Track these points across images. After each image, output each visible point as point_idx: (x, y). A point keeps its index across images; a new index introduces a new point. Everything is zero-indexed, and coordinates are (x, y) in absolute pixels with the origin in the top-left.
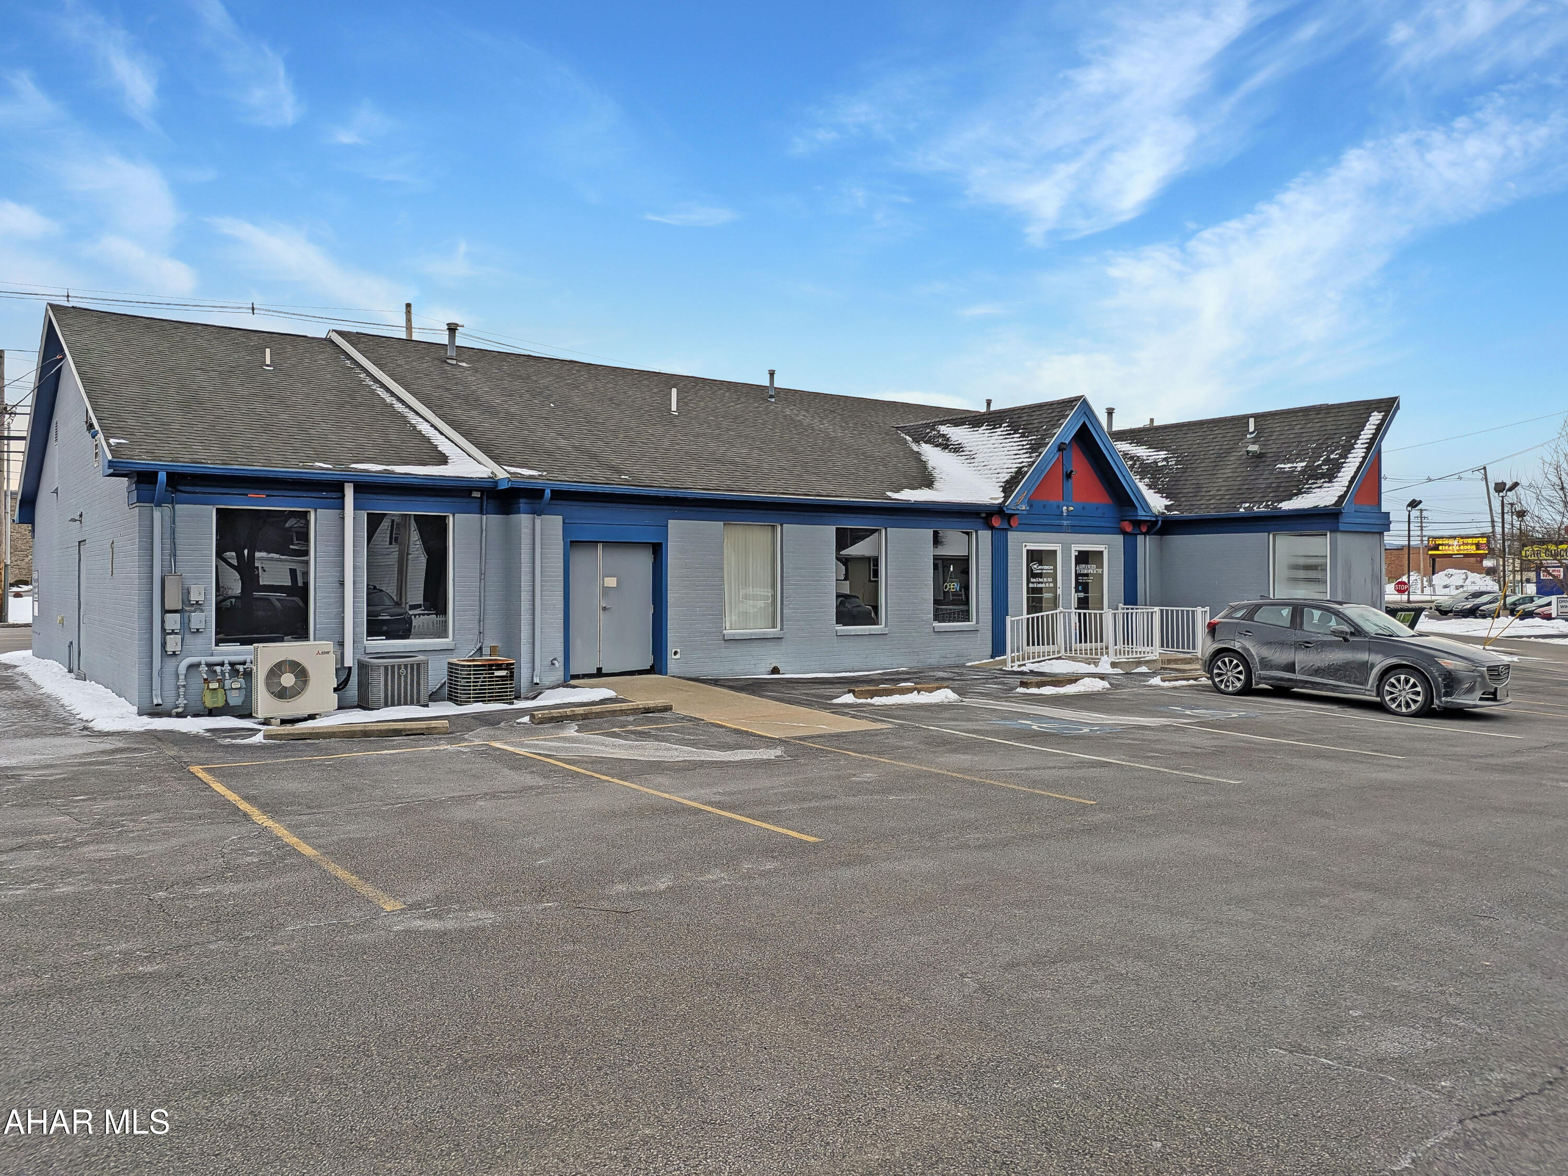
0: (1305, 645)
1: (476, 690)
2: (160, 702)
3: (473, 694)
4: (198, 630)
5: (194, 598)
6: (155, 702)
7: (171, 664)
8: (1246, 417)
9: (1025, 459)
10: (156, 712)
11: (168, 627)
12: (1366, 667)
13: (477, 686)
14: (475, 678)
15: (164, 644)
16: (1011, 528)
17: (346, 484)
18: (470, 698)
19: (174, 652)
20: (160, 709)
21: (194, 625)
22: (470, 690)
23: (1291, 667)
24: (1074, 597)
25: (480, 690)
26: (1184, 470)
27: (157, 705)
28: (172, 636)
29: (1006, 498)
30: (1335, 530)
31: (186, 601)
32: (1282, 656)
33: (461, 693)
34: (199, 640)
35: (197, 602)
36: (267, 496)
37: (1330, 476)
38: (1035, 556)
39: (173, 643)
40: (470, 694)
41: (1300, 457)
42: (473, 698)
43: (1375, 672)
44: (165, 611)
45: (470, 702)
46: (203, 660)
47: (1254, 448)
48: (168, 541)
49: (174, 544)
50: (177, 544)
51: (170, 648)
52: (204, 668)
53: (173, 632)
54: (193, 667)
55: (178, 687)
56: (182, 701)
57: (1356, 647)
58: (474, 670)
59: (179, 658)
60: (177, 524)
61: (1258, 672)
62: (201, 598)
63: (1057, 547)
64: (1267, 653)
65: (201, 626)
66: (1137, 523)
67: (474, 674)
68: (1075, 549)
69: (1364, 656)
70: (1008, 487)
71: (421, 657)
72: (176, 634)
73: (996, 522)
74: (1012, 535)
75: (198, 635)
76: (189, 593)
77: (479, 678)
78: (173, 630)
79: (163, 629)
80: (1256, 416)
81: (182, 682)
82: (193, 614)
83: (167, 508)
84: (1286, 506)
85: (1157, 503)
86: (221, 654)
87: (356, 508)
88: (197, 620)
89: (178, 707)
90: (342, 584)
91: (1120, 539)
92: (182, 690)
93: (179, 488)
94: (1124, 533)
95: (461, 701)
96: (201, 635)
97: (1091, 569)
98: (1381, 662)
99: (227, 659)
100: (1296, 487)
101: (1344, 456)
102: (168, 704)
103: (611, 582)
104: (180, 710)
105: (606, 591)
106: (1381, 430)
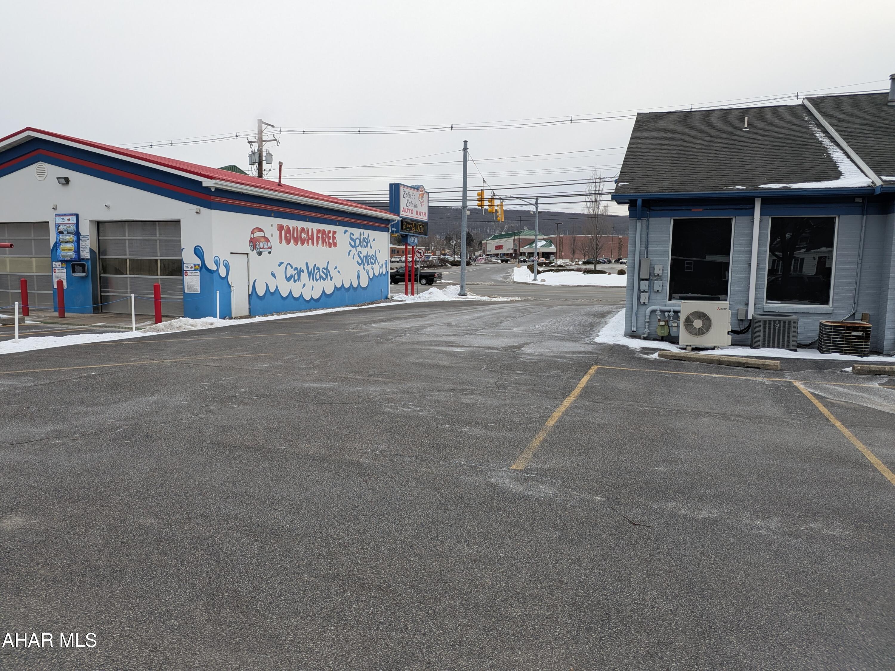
1: (835, 344)
2: (635, 330)
3: (832, 346)
4: (658, 291)
5: (656, 272)
6: (633, 330)
7: (642, 308)
10: (633, 335)
11: (642, 288)
13: (836, 341)
14: (834, 335)
15: (639, 298)
17: (756, 199)
18: (830, 349)
19: (644, 303)
20: (635, 334)
21: (656, 288)
22: (830, 343)
25: (838, 344)
27: (633, 331)
28: (643, 294)
31: (652, 274)
33: (823, 345)
34: (659, 297)
35: (658, 274)
36: (704, 210)
39: (644, 298)
40: (830, 346)
42: (832, 349)
44: (640, 279)
45: (829, 352)
46: (658, 308)
48: (644, 240)
49: (648, 241)
50: (649, 241)
51: (642, 301)
52: (659, 313)
53: (644, 292)
54: (653, 312)
55: (645, 323)
56: (647, 331)
58: (834, 329)
59: (647, 306)
60: (650, 229)
62: (660, 272)
65: (660, 289)
67: (833, 332)
71: (794, 317)
72: (646, 292)
75: (658, 294)
76: (654, 269)
77: (838, 335)
78: (644, 290)
79: (639, 289)
81: (647, 320)
82: (655, 281)
83: (645, 221)
86: (671, 306)
87: (762, 215)
88: (657, 285)
89: (645, 334)
90: (750, 265)
92: (647, 324)
93: (652, 208)
95: (823, 351)
96: (660, 294)
99: (672, 309)
102: (640, 332)
104: (645, 335)
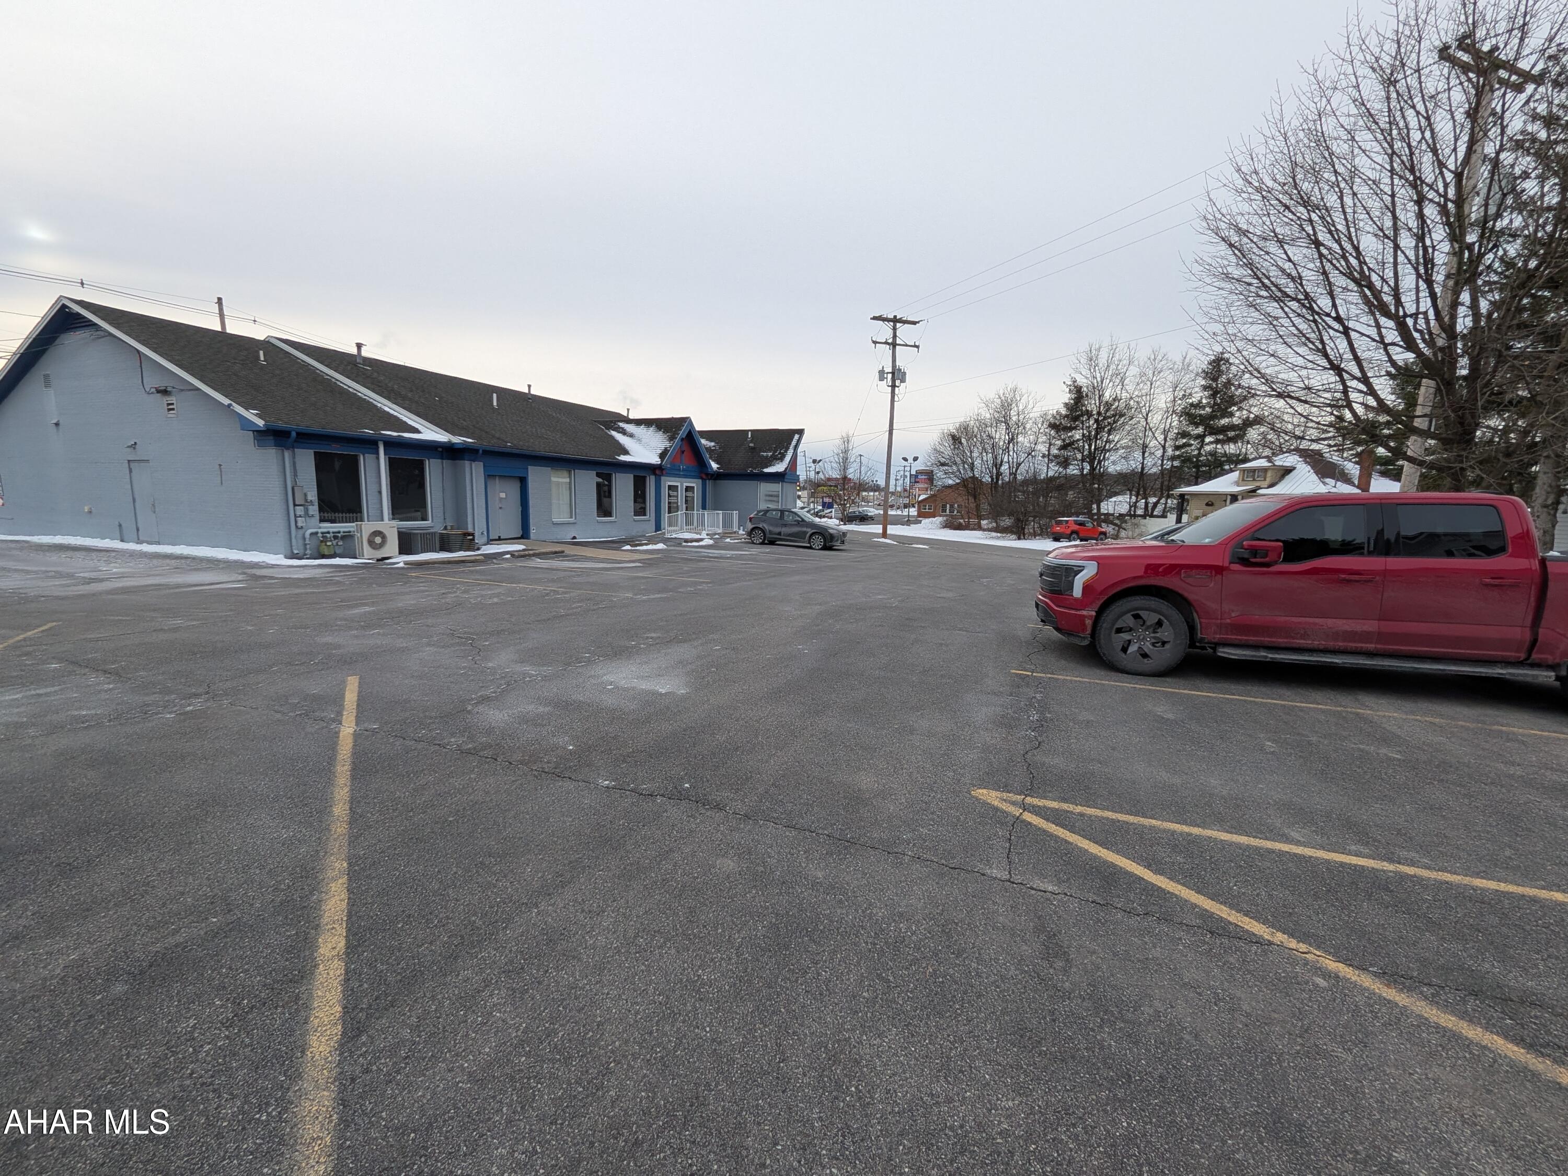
0: (785, 525)
2: (297, 551)
4: (312, 515)
5: (308, 498)
6: (294, 551)
7: (301, 532)
8: (748, 431)
9: (667, 444)
10: (294, 556)
11: (298, 513)
12: (805, 533)
14: (458, 540)
15: (296, 522)
16: (662, 475)
17: (380, 442)
19: (302, 526)
20: (296, 555)
21: (309, 512)
22: (451, 546)
23: (779, 534)
24: (684, 506)
26: (723, 452)
27: (295, 553)
28: (300, 518)
29: (662, 461)
30: (783, 482)
31: (304, 499)
32: (777, 530)
34: (312, 520)
35: (311, 501)
36: (341, 446)
37: (782, 459)
38: (670, 487)
39: (301, 522)
41: (769, 450)
43: (808, 535)
44: (295, 505)
46: (317, 531)
47: (752, 445)
48: (292, 470)
50: (297, 470)
51: (300, 524)
52: (320, 535)
53: (300, 516)
54: (314, 534)
55: (306, 544)
56: (309, 551)
57: (802, 526)
59: (305, 529)
60: (297, 460)
61: (768, 535)
62: (312, 499)
63: (678, 484)
64: (771, 528)
65: (314, 513)
66: (707, 474)
67: (457, 538)
68: (685, 484)
69: (805, 529)
70: (662, 456)
71: (425, 530)
72: (302, 517)
73: (657, 472)
74: (663, 478)
75: (312, 518)
76: (305, 496)
79: (295, 515)
80: (753, 431)
81: (308, 541)
82: (308, 507)
84: (766, 470)
85: (714, 466)
86: (324, 528)
87: (384, 454)
88: (312, 511)
89: (307, 554)
90: (380, 492)
91: (700, 481)
92: (308, 545)
94: (702, 478)
96: (314, 518)
97: (690, 494)
98: (810, 531)
99: (328, 530)
100: (769, 462)
101: (786, 451)
102: (301, 552)
103: (503, 495)
104: (308, 556)
105: (501, 499)
106: (799, 441)
